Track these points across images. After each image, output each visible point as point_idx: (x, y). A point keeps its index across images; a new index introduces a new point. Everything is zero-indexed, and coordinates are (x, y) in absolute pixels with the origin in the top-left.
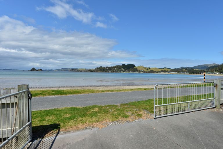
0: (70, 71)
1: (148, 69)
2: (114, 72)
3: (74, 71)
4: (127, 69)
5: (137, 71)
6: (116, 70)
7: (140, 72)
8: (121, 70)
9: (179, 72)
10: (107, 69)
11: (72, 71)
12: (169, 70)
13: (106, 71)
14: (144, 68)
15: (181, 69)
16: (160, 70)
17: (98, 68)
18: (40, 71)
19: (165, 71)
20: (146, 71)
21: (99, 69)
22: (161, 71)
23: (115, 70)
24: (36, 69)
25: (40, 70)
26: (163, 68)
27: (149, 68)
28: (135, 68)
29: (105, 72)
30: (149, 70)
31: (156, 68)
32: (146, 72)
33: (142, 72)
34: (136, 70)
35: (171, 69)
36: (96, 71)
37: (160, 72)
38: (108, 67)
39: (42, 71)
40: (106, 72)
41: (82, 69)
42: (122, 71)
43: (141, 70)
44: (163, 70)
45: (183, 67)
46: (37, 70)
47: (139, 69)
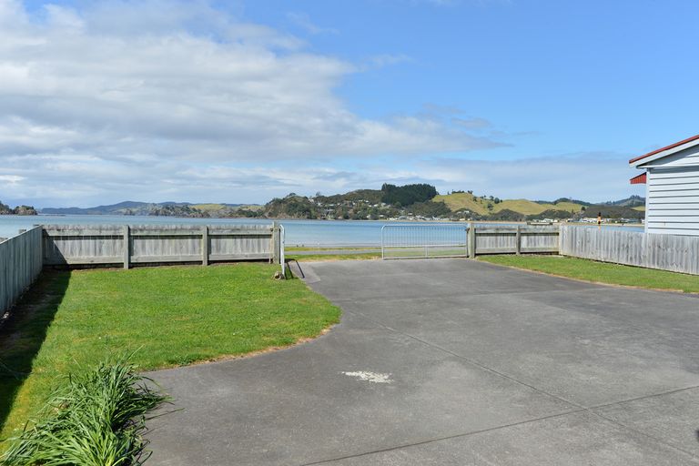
0: (157, 214)
1: (490, 207)
2: (346, 218)
3: (176, 215)
4: (404, 205)
5: (445, 213)
6: (355, 212)
7: (456, 216)
8: (376, 211)
9: (620, 216)
10: (316, 207)
11: (166, 214)
12: (578, 208)
13: (313, 212)
14: (475, 199)
15: (632, 205)
16: (543, 208)
17: (277, 202)
18: (25, 214)
19: (562, 215)
20: (485, 212)
21: (283, 206)
22: (544, 213)
23: (351, 212)
24: (7, 207)
25: (28, 208)
26: (555, 203)
27: (497, 202)
28: (435, 200)
29: (310, 218)
30: (497, 209)
31: (524, 202)
32: (485, 218)
33: (467, 217)
34: (442, 210)
35: (588, 204)
36: (270, 215)
37: (541, 217)
38: (319, 198)
39: (35, 213)
40: (316, 218)
41: (208, 207)
42: (383, 212)
43: (462, 210)
44: (556, 208)
45: (638, 198)
46: (13, 208)
47: (455, 205)
